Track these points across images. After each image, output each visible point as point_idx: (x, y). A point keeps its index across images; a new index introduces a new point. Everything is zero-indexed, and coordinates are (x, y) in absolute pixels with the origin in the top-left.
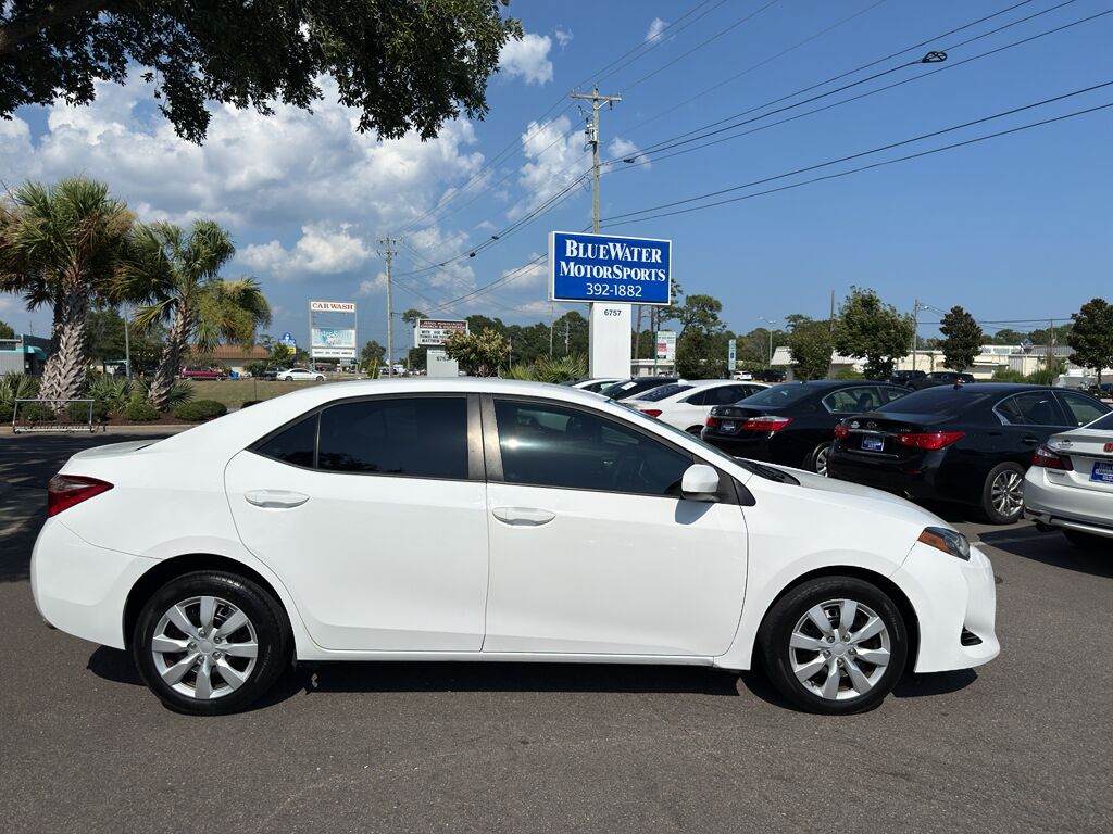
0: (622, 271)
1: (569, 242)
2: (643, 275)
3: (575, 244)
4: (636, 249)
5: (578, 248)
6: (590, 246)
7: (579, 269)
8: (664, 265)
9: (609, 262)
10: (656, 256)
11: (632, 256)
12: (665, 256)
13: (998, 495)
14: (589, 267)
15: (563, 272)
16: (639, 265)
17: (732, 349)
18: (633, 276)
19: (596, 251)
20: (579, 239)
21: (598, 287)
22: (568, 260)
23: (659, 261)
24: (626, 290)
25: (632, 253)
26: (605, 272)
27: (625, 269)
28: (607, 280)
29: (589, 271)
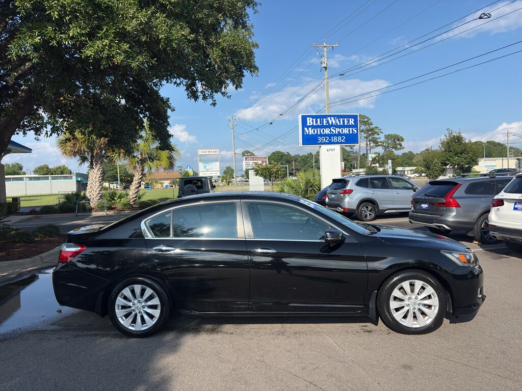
0: (335, 130)
1: (308, 119)
2: (346, 131)
3: (311, 119)
4: (341, 119)
5: (313, 121)
6: (319, 120)
7: (314, 131)
8: (355, 126)
9: (329, 126)
10: (352, 122)
11: (340, 123)
12: (356, 122)
14: (319, 129)
15: (306, 133)
16: (344, 126)
18: (341, 132)
19: (322, 122)
20: (313, 117)
21: (323, 139)
22: (308, 127)
23: (353, 124)
24: (337, 139)
25: (340, 121)
26: (327, 131)
27: (337, 129)
28: (328, 135)
29: (319, 131)
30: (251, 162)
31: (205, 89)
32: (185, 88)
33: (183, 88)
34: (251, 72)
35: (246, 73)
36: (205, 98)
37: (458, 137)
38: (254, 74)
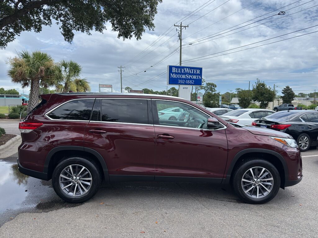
0: (189, 76)
1: (173, 68)
2: (195, 77)
4: (192, 70)
5: (176, 70)
6: (179, 69)
7: (176, 75)
9: (185, 74)
11: (192, 72)
12: (201, 72)
13: (301, 143)
15: (171, 77)
16: (194, 74)
17: (220, 99)
18: (192, 78)
19: (181, 70)
21: (181, 81)
22: (173, 73)
23: (199, 73)
24: (190, 82)
26: (184, 77)
28: (184, 79)
29: (179, 76)
35: (145, 28)
37: (262, 84)
38: (151, 28)
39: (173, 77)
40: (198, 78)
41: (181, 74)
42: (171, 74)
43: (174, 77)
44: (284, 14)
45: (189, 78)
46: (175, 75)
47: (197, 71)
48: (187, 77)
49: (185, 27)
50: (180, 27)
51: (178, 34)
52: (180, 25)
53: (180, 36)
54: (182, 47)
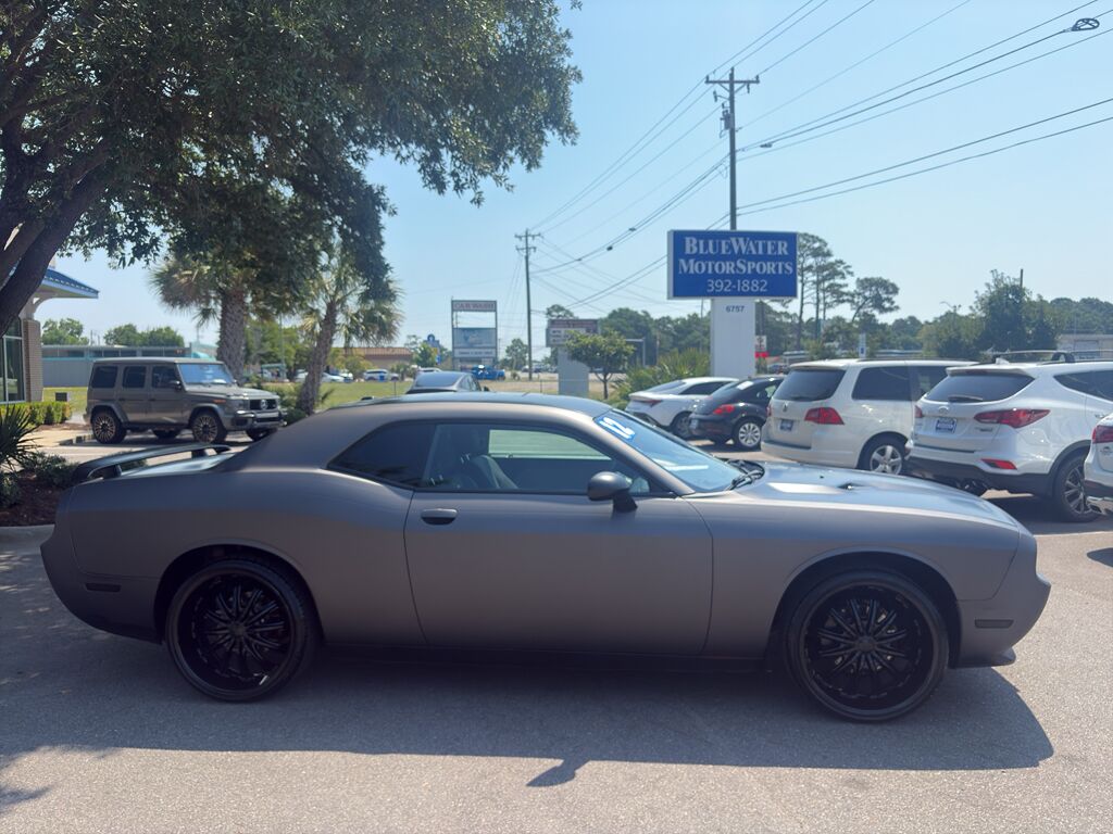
0: (746, 265)
1: (688, 239)
2: (769, 268)
3: (695, 241)
4: (760, 243)
5: (698, 245)
6: (711, 243)
7: (700, 266)
8: (791, 258)
9: (732, 257)
10: (783, 249)
11: (757, 251)
12: (792, 248)
14: (710, 263)
15: (682, 270)
16: (765, 258)
18: (758, 270)
19: (717, 247)
20: (699, 236)
21: (719, 284)
22: (687, 258)
23: (786, 253)
24: (750, 285)
25: (756, 246)
26: (728, 268)
27: (749, 264)
28: (730, 276)
29: (710, 267)
30: (563, 331)
31: (459, 168)
32: (419, 166)
33: (413, 167)
34: (562, 134)
35: (551, 135)
36: (459, 187)
37: (1014, 287)
38: (567, 139)
39: (689, 270)
40: (780, 272)
41: (718, 257)
42: (682, 261)
43: (692, 271)
44: (1094, 27)
45: (749, 272)
46: (695, 262)
47: (776, 248)
48: (741, 270)
49: (747, 83)
50: (727, 86)
51: (721, 110)
52: (727, 78)
53: (729, 119)
54: (738, 156)
